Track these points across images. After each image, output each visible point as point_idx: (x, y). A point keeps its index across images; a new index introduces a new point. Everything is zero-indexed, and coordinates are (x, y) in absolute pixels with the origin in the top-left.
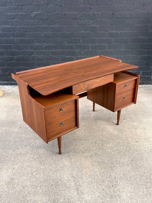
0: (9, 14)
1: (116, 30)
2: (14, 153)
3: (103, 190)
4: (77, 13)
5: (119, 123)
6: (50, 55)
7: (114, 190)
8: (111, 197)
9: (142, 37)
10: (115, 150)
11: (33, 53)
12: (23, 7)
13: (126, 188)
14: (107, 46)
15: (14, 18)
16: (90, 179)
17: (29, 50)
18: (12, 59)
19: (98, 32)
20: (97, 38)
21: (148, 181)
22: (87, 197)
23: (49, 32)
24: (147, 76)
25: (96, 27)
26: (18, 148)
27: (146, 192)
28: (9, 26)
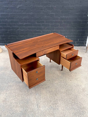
0: (4, 6)
1: (65, 16)
2: (7, 85)
3: (50, 106)
4: (42, 6)
5: (63, 69)
6: (28, 30)
7: (55, 106)
8: (54, 109)
9: (79, 20)
10: (59, 85)
11: (19, 28)
12: (12, 2)
13: (62, 105)
14: (59, 25)
15: (7, 9)
16: (44, 100)
17: (16, 27)
18: (7, 31)
19: (55, 17)
20: (54, 20)
21: (73, 101)
22: (42, 109)
23: (27, 17)
24: (82, 42)
25: (53, 14)
26: (9, 83)
27: (71, 107)
28: (5, 13)
